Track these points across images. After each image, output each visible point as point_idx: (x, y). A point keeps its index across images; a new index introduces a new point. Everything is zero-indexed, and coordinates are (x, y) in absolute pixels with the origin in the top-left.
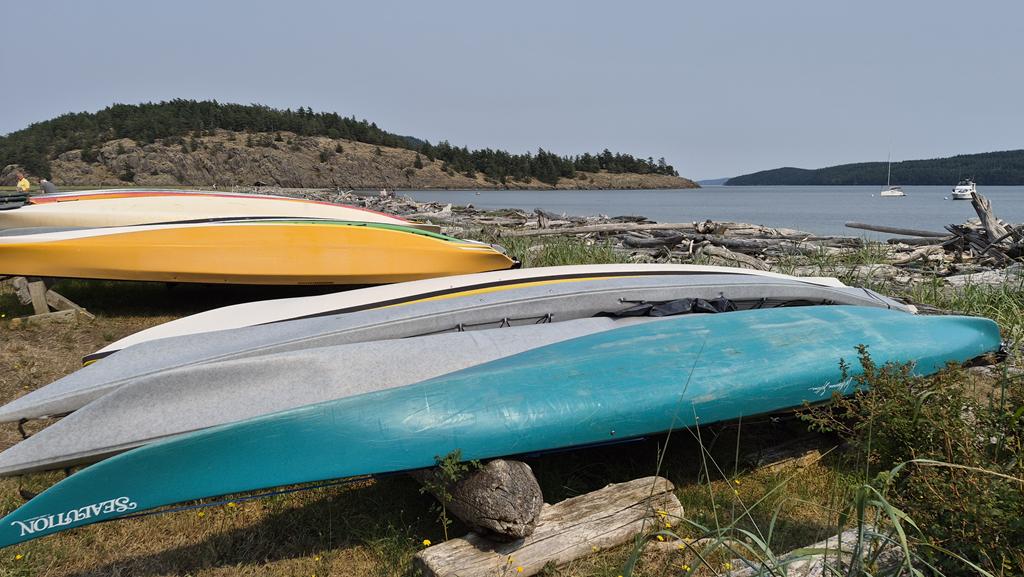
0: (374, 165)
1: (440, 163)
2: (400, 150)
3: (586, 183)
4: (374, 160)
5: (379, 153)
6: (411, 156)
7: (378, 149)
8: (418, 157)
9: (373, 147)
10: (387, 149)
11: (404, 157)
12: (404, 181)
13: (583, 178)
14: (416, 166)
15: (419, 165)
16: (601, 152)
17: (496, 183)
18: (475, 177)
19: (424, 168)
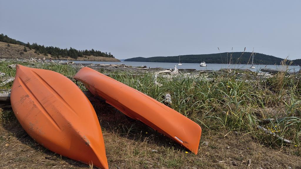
0: (6, 50)
1: (34, 50)
2: (17, 45)
3: (87, 59)
4: (7, 48)
5: (9, 46)
6: (22, 47)
7: (9, 45)
8: (25, 48)
9: (7, 44)
10: (12, 44)
11: (19, 48)
12: (19, 56)
13: (86, 57)
14: (24, 51)
15: (25, 51)
16: (91, 50)
17: (55, 58)
18: (47, 56)
19: (28, 52)
